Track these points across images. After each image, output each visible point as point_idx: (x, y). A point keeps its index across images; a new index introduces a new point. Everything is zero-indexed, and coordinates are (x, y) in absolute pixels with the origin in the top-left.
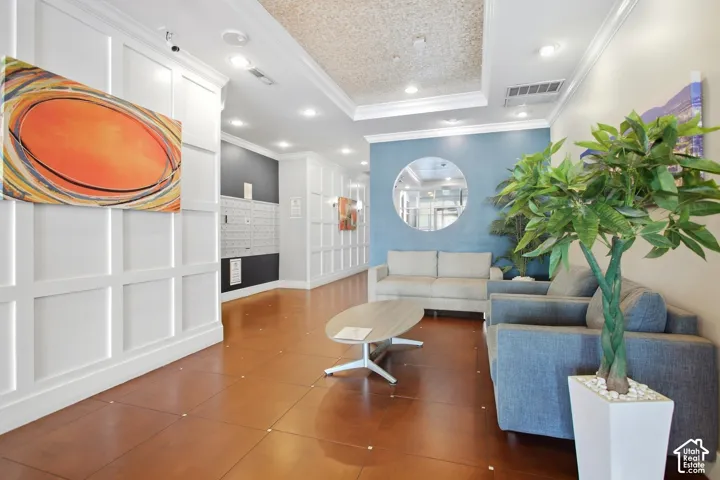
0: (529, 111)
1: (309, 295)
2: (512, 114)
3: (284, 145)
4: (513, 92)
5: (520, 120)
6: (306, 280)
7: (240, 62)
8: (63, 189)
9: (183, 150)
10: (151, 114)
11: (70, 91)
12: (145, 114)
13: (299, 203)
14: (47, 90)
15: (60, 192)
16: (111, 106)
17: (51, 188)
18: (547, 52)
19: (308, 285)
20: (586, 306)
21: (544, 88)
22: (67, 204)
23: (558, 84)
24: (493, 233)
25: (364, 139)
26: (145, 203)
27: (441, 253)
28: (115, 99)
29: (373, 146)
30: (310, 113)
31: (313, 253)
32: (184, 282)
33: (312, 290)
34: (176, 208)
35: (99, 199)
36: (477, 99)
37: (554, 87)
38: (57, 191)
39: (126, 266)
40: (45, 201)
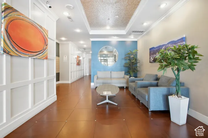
0: (134, 37)
1: (70, 85)
2: (130, 37)
3: (63, 39)
4: (133, 32)
5: (132, 38)
6: (69, 80)
7: (66, 14)
8: (19, 51)
9: (48, 39)
10: (41, 27)
11: (21, 17)
12: (39, 27)
13: (67, 57)
14: (15, 16)
15: (19, 52)
16: (31, 23)
17: (16, 50)
18: (145, 24)
19: (70, 82)
20: (158, 83)
21: (140, 32)
22: (20, 56)
23: (143, 31)
24: (124, 66)
25: (90, 40)
26: (39, 56)
27: (112, 72)
28: (32, 21)
29: (92, 42)
30: (78, 31)
31: (71, 72)
32: (48, 82)
33: (71, 83)
34: (47, 58)
35: (28, 55)
36: (123, 32)
37: (142, 32)
38: (18, 51)
39: (34, 77)
40: (15, 55)
